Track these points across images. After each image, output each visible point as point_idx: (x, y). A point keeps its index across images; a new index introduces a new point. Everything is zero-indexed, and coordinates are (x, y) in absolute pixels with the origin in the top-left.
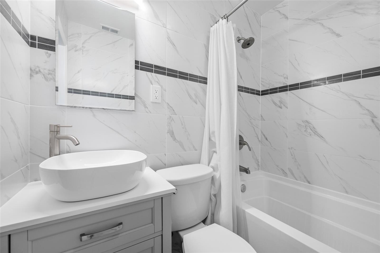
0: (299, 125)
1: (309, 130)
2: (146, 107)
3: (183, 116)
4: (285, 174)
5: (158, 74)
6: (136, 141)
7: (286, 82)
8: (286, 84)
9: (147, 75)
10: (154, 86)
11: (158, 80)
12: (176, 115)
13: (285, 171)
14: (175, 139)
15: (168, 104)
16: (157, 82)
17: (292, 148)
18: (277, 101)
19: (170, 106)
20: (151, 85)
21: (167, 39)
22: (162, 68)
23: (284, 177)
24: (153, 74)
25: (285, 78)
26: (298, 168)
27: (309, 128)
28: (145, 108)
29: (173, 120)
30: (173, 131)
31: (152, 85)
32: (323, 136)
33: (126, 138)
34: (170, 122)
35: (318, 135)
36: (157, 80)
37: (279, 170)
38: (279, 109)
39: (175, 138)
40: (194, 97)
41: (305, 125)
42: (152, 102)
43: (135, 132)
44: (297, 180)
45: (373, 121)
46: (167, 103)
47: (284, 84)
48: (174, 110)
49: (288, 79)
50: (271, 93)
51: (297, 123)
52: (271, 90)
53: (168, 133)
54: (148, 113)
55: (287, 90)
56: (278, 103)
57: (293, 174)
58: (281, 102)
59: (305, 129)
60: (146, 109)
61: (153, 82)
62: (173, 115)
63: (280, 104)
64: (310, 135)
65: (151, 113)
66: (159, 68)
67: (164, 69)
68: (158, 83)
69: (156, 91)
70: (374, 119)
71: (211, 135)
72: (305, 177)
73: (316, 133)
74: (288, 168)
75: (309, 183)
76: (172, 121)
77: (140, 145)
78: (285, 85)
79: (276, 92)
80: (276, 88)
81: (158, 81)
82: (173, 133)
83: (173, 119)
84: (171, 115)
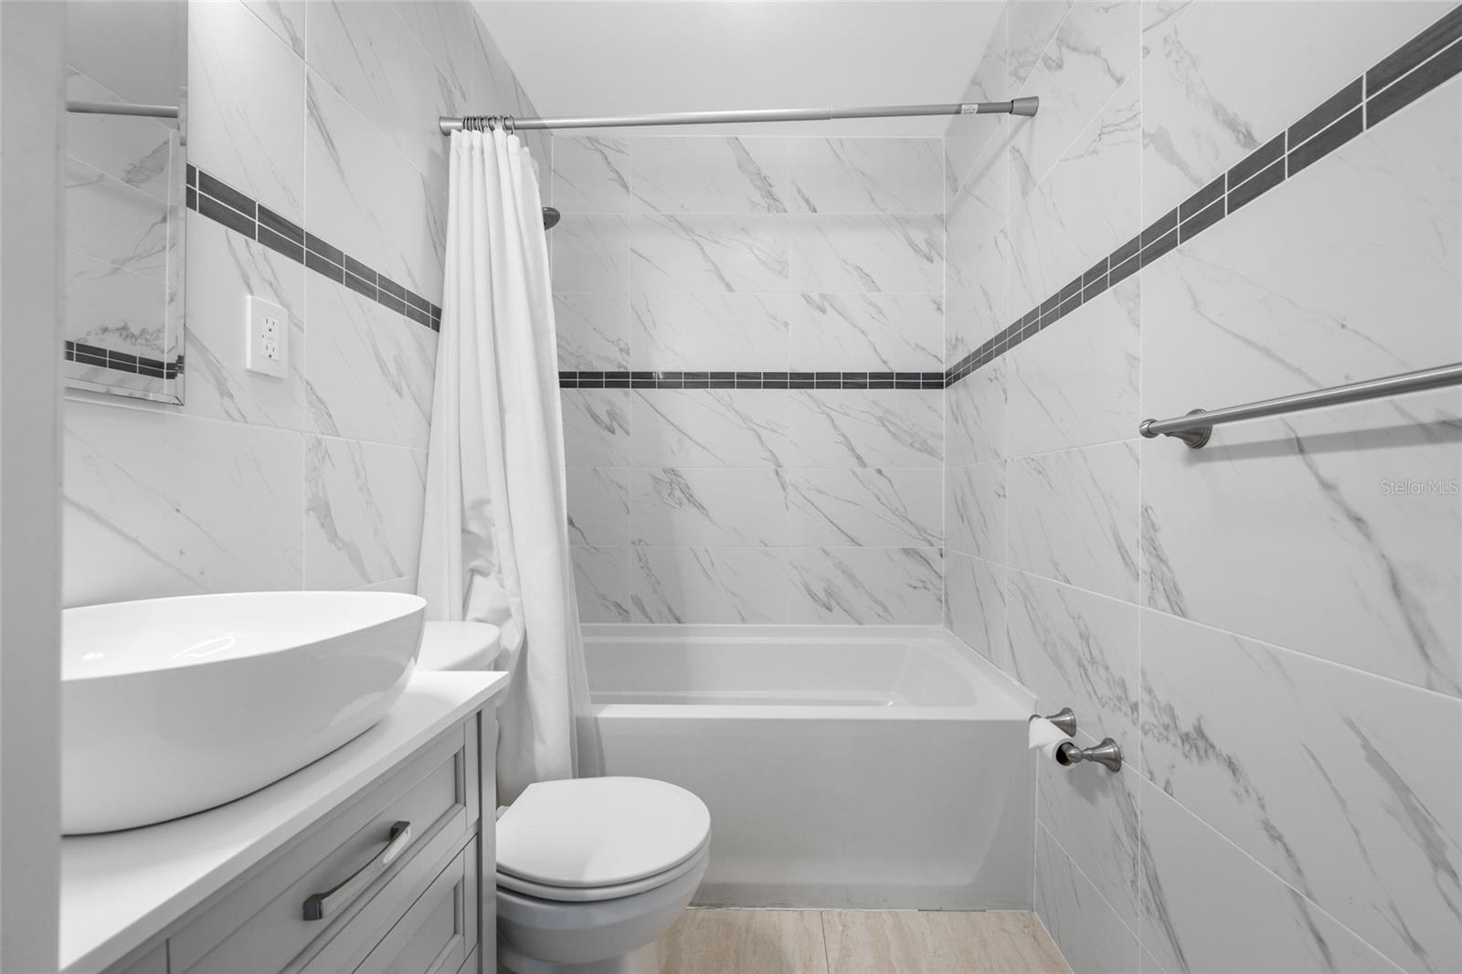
0: (656, 480)
1: (678, 493)
2: (225, 392)
3: (361, 442)
4: (624, 614)
5: (273, 249)
6: (181, 552)
7: (624, 363)
8: (625, 367)
9: (229, 242)
10: (255, 297)
11: (276, 278)
12: (339, 436)
13: (624, 607)
14: (334, 537)
15: (311, 389)
16: (271, 284)
17: (640, 541)
18: (602, 412)
19: (318, 397)
20: (249, 297)
21: (306, 110)
22: (289, 228)
23: (621, 624)
24: (256, 246)
25: (621, 350)
26: (655, 591)
27: (677, 487)
28: (222, 395)
29: (327, 458)
30: (327, 503)
31: (252, 293)
32: (705, 506)
33: (136, 542)
34: (318, 465)
35: (694, 504)
36: (269, 276)
37: (608, 608)
38: (606, 434)
39: (336, 532)
40: (393, 371)
41: (669, 481)
42: (251, 373)
43: (178, 510)
44: (651, 621)
45: (777, 473)
46: (308, 383)
47: (619, 367)
48: (330, 416)
49: (628, 354)
50: (583, 385)
51: (654, 477)
52: (583, 374)
53: (311, 512)
54: (234, 420)
55: (625, 385)
56: (605, 418)
57: (642, 609)
58: (612, 415)
59: (669, 491)
60: (226, 400)
61: (254, 281)
62: (328, 435)
63: (609, 421)
64: (681, 504)
65: (246, 422)
66: (278, 226)
67: (298, 235)
68: (274, 288)
69: (270, 326)
70: (779, 469)
71: (468, 514)
72: (670, 610)
73: (691, 499)
74: (632, 597)
75: (679, 621)
76: (323, 458)
77: (202, 573)
78: (622, 370)
79: (599, 385)
80: (599, 375)
81: (273, 280)
82: (328, 509)
83: (327, 451)
84: (319, 436)
